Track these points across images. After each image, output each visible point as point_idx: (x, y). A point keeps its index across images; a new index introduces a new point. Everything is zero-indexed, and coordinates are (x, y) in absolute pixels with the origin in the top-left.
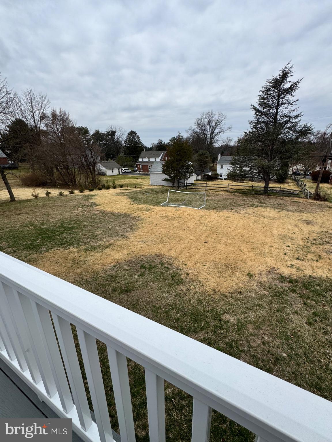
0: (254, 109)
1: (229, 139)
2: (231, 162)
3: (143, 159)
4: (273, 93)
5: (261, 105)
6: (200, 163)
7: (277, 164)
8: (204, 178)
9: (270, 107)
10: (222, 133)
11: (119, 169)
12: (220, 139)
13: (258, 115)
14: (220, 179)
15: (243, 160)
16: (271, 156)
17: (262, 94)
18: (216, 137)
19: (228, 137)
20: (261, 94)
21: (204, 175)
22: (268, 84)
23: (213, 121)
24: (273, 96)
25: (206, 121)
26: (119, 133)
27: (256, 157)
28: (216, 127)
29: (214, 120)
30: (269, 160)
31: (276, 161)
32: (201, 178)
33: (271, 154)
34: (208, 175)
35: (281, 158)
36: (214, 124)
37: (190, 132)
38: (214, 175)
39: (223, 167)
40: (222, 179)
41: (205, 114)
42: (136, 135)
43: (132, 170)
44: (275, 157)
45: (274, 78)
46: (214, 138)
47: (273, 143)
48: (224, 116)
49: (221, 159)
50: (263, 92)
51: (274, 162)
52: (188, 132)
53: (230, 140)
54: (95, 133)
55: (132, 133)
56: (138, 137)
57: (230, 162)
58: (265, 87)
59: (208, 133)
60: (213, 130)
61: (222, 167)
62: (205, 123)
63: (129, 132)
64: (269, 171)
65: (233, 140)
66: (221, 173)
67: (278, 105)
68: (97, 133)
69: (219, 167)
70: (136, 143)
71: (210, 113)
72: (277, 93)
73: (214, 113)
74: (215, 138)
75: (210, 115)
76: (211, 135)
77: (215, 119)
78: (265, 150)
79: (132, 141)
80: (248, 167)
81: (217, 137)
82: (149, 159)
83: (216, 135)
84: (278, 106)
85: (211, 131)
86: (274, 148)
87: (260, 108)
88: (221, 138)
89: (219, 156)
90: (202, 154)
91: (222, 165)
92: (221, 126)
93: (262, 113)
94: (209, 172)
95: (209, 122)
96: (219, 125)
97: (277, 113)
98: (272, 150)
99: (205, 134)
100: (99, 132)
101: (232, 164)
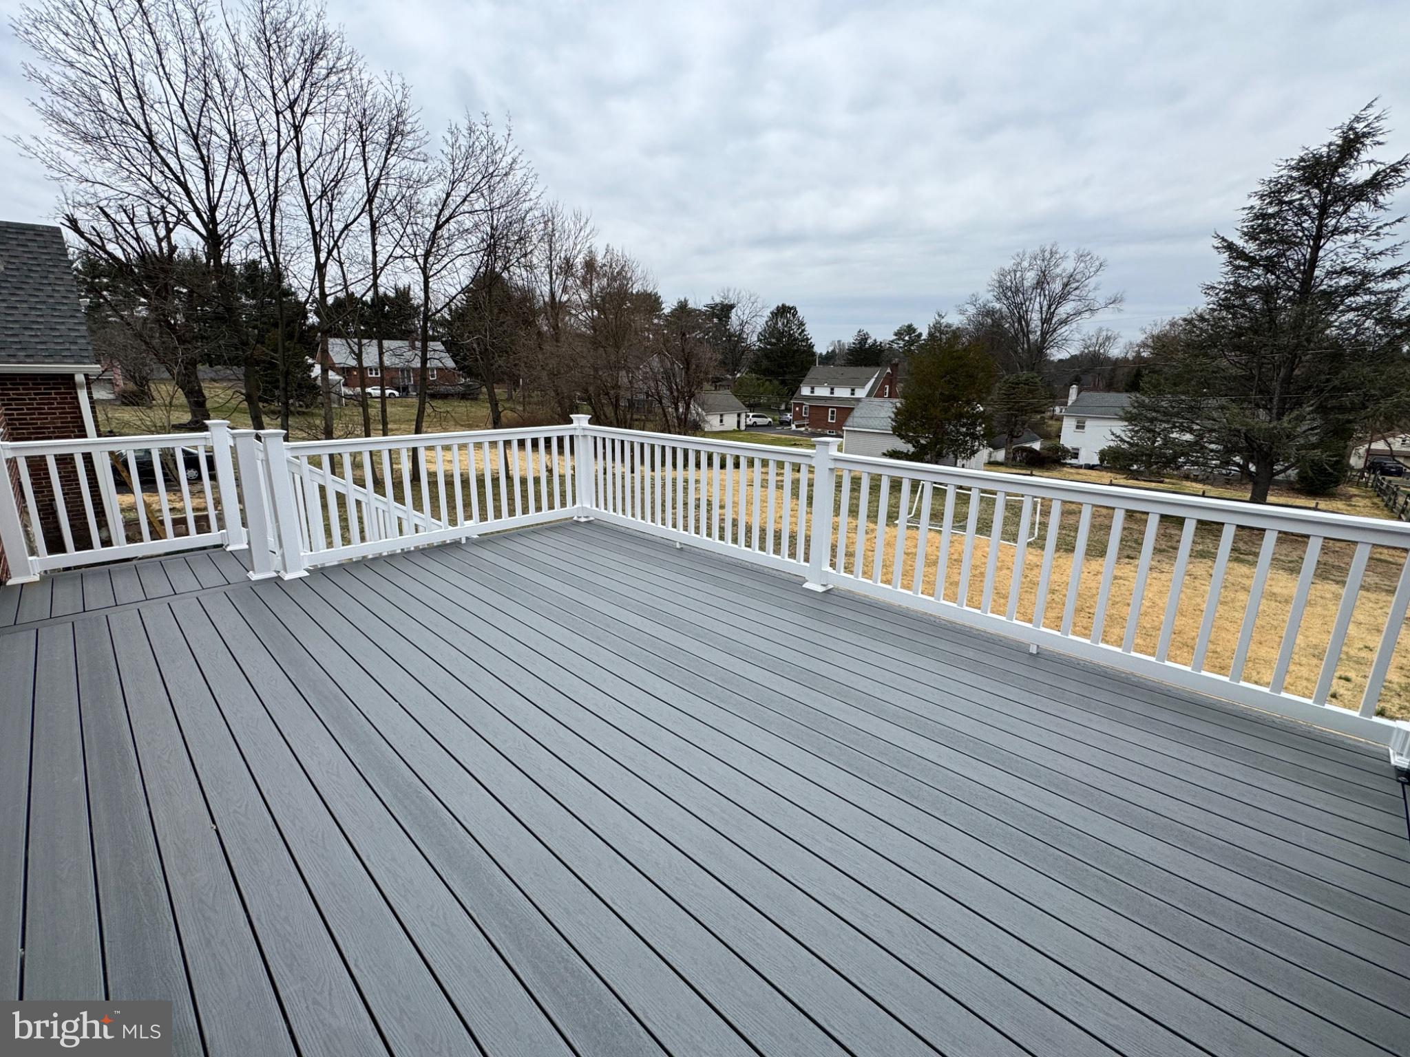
0: (1224, 247)
1: (1104, 333)
2: (1127, 412)
3: (813, 388)
4: (1302, 199)
5: (1251, 235)
6: (1009, 409)
7: (1304, 428)
8: (1014, 459)
9: (1288, 242)
10: (1087, 315)
11: (739, 415)
12: (1077, 336)
13: (1238, 267)
14: (1072, 466)
15: (1173, 407)
16: (1283, 401)
17: (1259, 202)
18: (1063, 330)
19: (1100, 330)
20: (1256, 202)
21: (1017, 450)
22: (1285, 172)
23: (1054, 279)
24: (1302, 207)
25: (1031, 277)
26: (747, 312)
27: (1223, 401)
28: (1063, 297)
29: (1057, 276)
30: (1274, 411)
31: (1301, 419)
32: (1006, 458)
33: (1281, 394)
34: (1032, 451)
35: (1322, 409)
36: (1057, 287)
37: (972, 311)
38: (1049, 449)
39: (1083, 427)
40: (1080, 467)
41: (1027, 255)
42: (794, 316)
43: (774, 420)
44: (1299, 404)
45: (1307, 154)
46: (1055, 330)
47: (1295, 356)
48: (1097, 263)
49: (1076, 401)
50: (1262, 197)
51: (1296, 419)
52: (962, 312)
53: (1108, 338)
54: (676, 310)
55: (783, 311)
56: (802, 324)
57: (1121, 413)
58: (1270, 181)
59: (1035, 318)
60: (1054, 306)
61: (1080, 426)
62: (1027, 284)
63: (775, 307)
64: (1271, 449)
65: (1119, 340)
66: (1075, 446)
67: (1318, 237)
68: (683, 307)
69: (1068, 426)
70: (793, 340)
71: (1047, 255)
72: (1316, 201)
73: (1061, 252)
74: (1059, 332)
75: (1048, 258)
76: (1045, 321)
77: (1064, 270)
78: (1260, 379)
79: (782, 334)
80: (1191, 431)
81: (1067, 327)
82: (832, 389)
83: (1064, 322)
84: (1317, 240)
85: (1045, 309)
86: (1297, 372)
87: (1250, 247)
88: (1079, 333)
89: (1073, 391)
90: (1017, 384)
91: (1080, 419)
92: (1084, 293)
93: (1253, 262)
94: (1034, 440)
95: (1041, 283)
96: (1077, 292)
97: (1313, 262)
98: (1287, 380)
99: (1022, 319)
100: (686, 305)
101: (1130, 418)
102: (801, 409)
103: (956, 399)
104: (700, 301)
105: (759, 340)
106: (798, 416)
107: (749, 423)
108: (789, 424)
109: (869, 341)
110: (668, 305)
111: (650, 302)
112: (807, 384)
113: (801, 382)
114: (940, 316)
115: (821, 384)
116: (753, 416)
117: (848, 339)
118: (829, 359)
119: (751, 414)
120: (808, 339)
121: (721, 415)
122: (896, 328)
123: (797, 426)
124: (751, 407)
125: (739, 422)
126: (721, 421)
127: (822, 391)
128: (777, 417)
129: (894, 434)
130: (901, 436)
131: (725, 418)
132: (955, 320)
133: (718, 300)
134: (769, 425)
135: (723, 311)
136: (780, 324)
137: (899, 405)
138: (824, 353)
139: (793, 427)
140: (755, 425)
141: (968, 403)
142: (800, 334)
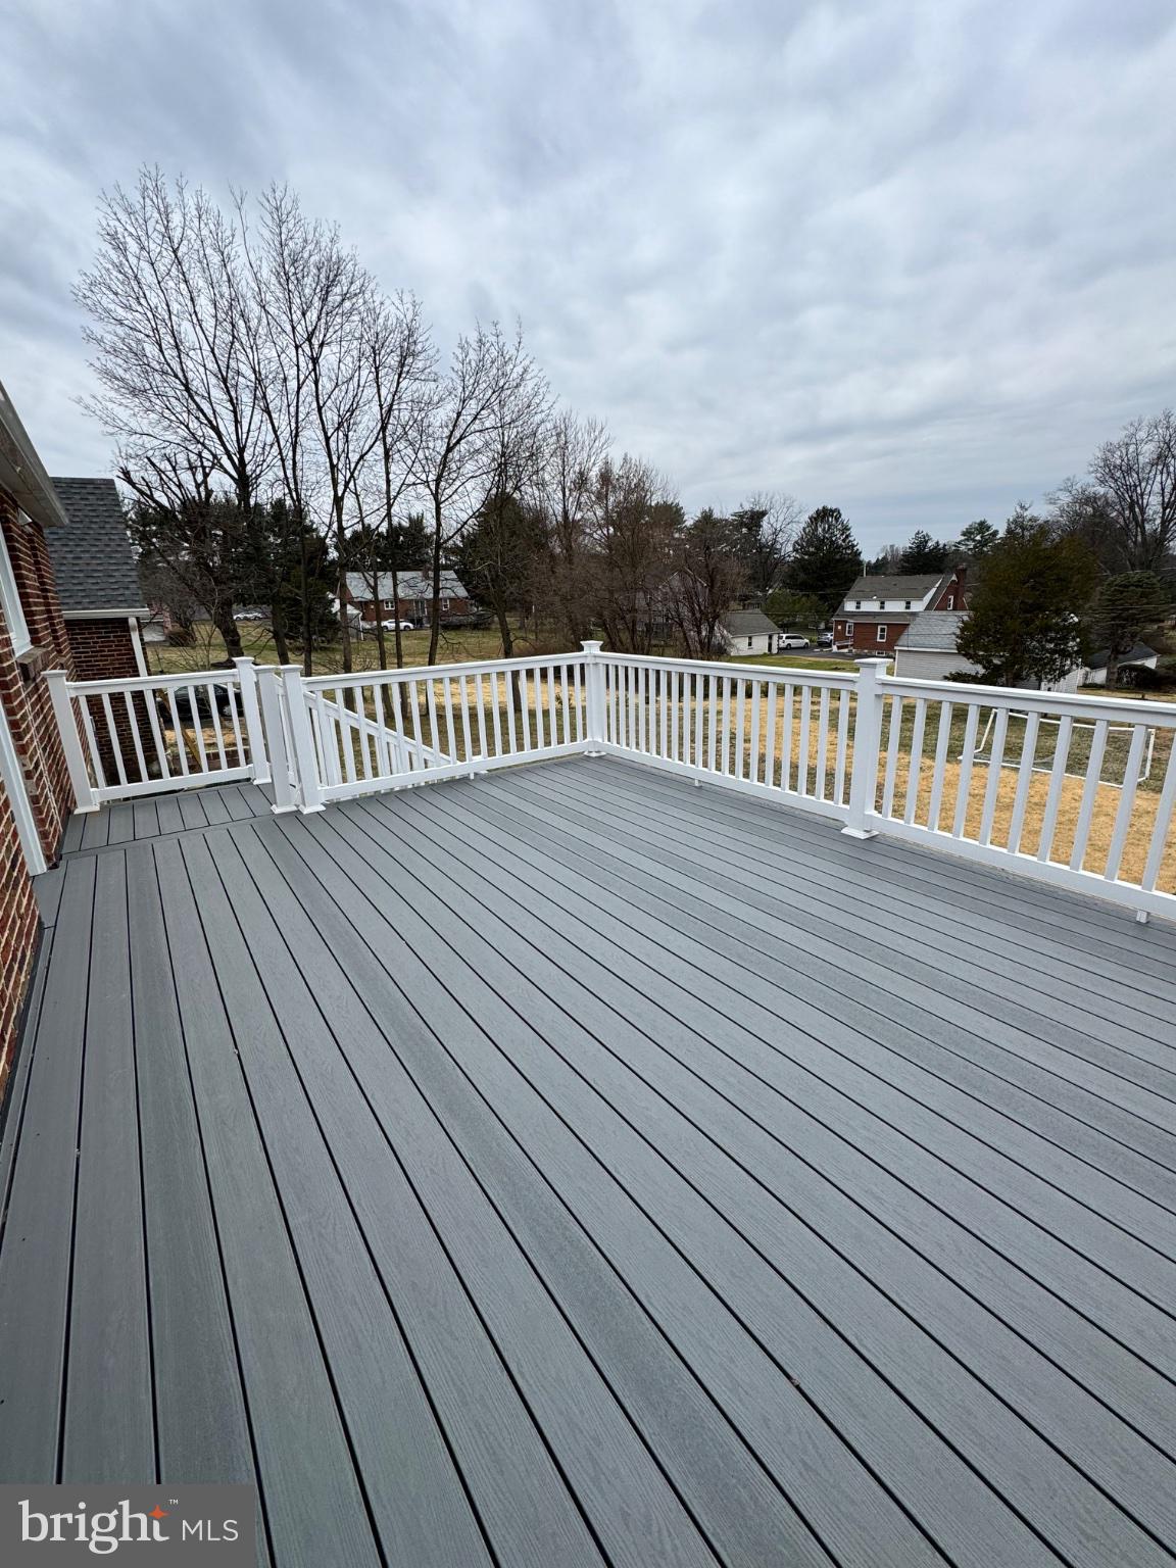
3: (858, 603)
6: (1114, 619)
8: (1120, 679)
11: (770, 637)
21: (1123, 669)
25: (1149, 451)
26: (781, 518)
32: (1108, 679)
34: (1144, 669)
38: (1168, 667)
42: (837, 520)
43: (811, 641)
54: (699, 521)
55: (824, 515)
56: (846, 528)
59: (1154, 503)
62: (1143, 460)
63: (814, 510)
68: (707, 518)
70: (835, 548)
76: (1169, 505)
79: (822, 541)
82: (882, 603)
85: (1168, 490)
90: (1126, 587)
94: (1148, 656)
95: (1163, 458)
99: (1136, 504)
102: (844, 628)
103: (1041, 608)
104: (725, 510)
105: (795, 550)
106: (840, 636)
107: (782, 645)
108: (829, 645)
109: (930, 544)
110: (691, 518)
111: (670, 514)
112: (851, 599)
113: (844, 596)
114: (1022, 507)
115: (869, 598)
116: (787, 638)
117: (904, 543)
118: (878, 568)
119: (784, 636)
120: (853, 546)
121: (750, 638)
122: (964, 527)
123: (839, 648)
124: (785, 627)
125: (770, 645)
126: (750, 644)
127: (869, 606)
128: (815, 638)
129: (959, 653)
130: (968, 656)
131: (754, 640)
132: (1042, 511)
133: (747, 507)
134: (805, 647)
135: (753, 519)
136: (820, 529)
137: (966, 618)
138: (873, 561)
139: (835, 648)
140: (789, 648)
141: (1058, 612)
142: (844, 541)
